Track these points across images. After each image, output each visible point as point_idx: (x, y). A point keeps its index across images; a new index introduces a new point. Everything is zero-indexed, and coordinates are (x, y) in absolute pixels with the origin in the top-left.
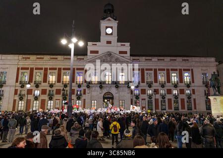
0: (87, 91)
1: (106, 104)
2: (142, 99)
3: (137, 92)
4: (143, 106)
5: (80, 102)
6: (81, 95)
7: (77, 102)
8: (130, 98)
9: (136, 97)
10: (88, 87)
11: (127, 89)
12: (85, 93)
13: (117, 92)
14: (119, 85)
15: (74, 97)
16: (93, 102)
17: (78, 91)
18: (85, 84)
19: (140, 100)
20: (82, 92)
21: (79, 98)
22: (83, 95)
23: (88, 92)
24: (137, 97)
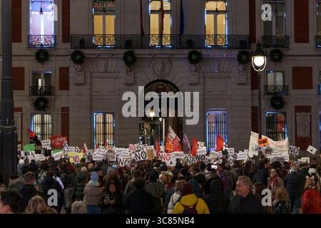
0: (75, 74)
1: (153, 126)
2: (299, 109)
3: (276, 79)
4: (301, 134)
5: (48, 118)
6: (49, 90)
7: (37, 118)
8: (249, 103)
9: (273, 100)
10: (78, 58)
11: (236, 68)
12: (64, 85)
13: (195, 80)
14: (204, 52)
15: (22, 99)
16: (98, 117)
17: (36, 76)
18: (66, 48)
19: (290, 110)
20: (55, 82)
21: (41, 105)
22: (58, 92)
23: (80, 79)
24: (277, 100)
